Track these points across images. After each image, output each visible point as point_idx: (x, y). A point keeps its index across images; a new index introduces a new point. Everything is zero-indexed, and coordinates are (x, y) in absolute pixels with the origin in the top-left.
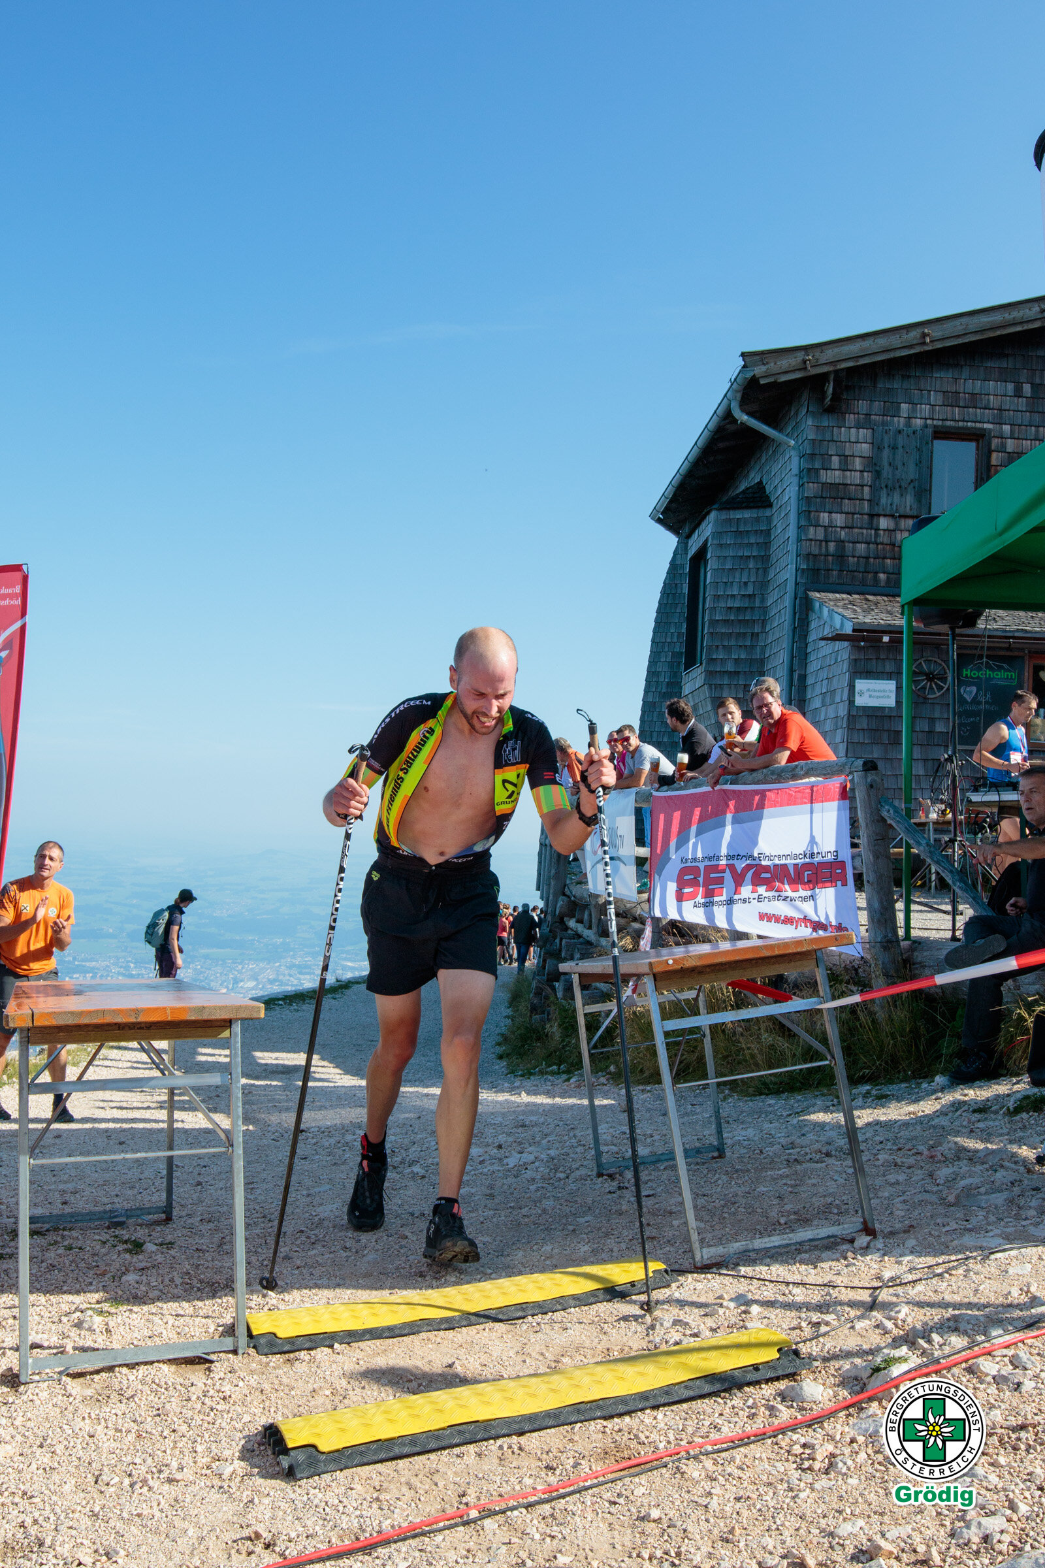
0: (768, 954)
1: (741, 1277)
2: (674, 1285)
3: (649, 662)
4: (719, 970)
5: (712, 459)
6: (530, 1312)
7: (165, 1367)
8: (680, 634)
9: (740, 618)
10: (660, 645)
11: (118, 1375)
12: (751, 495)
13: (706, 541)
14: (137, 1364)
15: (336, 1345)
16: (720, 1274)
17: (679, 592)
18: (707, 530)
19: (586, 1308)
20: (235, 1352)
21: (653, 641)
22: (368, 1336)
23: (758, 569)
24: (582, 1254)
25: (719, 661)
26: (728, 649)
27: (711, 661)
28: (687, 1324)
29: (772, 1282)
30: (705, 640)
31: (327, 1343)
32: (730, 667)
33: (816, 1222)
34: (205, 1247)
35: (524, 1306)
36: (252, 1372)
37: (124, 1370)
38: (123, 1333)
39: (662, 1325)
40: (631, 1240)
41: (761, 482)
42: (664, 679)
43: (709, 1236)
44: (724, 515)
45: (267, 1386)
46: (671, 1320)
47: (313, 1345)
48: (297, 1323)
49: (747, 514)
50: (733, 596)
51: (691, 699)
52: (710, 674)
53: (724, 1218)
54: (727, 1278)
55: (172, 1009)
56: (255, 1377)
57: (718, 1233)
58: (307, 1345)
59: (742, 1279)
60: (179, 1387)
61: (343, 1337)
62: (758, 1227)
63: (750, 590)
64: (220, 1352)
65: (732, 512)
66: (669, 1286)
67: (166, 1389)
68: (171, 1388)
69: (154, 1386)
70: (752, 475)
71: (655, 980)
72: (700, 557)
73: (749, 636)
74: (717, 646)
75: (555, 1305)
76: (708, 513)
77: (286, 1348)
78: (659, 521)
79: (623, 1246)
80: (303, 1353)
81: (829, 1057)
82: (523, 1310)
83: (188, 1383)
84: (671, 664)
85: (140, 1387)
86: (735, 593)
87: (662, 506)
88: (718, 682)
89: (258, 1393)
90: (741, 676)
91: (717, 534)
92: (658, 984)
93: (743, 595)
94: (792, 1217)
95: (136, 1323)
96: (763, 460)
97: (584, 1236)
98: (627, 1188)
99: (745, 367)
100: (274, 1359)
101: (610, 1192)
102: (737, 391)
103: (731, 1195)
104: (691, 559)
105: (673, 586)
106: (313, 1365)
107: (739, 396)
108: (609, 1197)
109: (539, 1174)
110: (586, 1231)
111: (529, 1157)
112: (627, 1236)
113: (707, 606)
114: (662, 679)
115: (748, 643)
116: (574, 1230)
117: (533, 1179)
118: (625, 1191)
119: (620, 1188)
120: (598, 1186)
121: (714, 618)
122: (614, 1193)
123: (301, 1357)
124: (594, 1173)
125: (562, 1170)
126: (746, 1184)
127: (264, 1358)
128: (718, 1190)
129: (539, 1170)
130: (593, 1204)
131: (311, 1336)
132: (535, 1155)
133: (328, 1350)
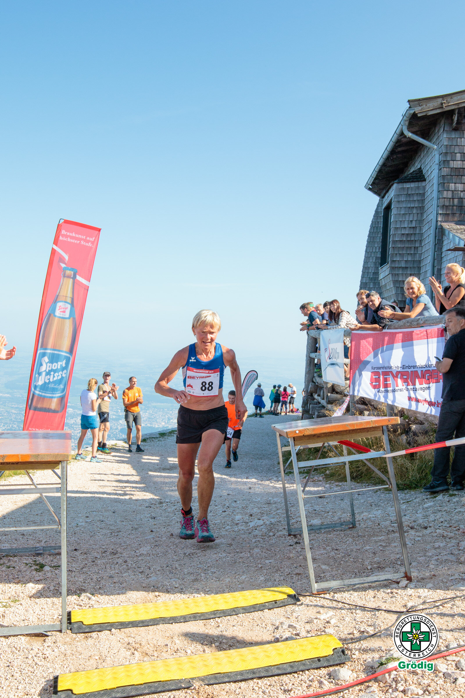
1: (334, 600)
3: (364, 262)
4: (328, 436)
5: (395, 157)
6: (218, 616)
7: (23, 638)
9: (409, 239)
10: (369, 253)
12: (415, 175)
13: (391, 199)
14: (9, 636)
15: (113, 630)
16: (324, 598)
17: (380, 226)
18: (392, 193)
19: (249, 614)
20: (60, 631)
21: (366, 251)
22: (130, 626)
23: (418, 214)
24: (260, 581)
25: (397, 262)
26: (402, 255)
27: (393, 261)
28: (295, 627)
29: (349, 604)
30: (390, 251)
31: (109, 628)
32: (403, 265)
34: (74, 569)
35: (216, 612)
36: (65, 643)
39: (282, 627)
41: (420, 168)
42: (371, 270)
44: (400, 186)
45: (68, 652)
46: (288, 625)
47: (101, 629)
48: (95, 616)
49: (412, 185)
50: (405, 228)
51: (383, 282)
52: (392, 268)
54: (327, 600)
56: (65, 646)
58: (98, 629)
61: (118, 626)
62: (356, 570)
63: (413, 225)
64: (53, 631)
65: (404, 184)
69: (14, 649)
70: (416, 164)
71: (294, 440)
72: (388, 208)
73: (413, 249)
74: (396, 254)
75: (232, 612)
76: (392, 185)
77: (87, 631)
78: (370, 189)
79: (282, 578)
80: (95, 633)
81: (389, 483)
82: (215, 614)
83: (30, 648)
84: (375, 263)
85: (6, 649)
86: (405, 226)
87: (370, 182)
88: (396, 273)
89: (63, 656)
90: (409, 269)
91: (397, 196)
92: (296, 442)
93: (410, 227)
94: (376, 565)
96: (422, 156)
97: (265, 571)
98: (300, 543)
99: (410, 107)
100: (79, 636)
101: (290, 545)
102: (406, 121)
103: (349, 551)
104: (384, 209)
105: (377, 223)
106: (97, 641)
107: (407, 123)
108: (288, 548)
109: (261, 532)
110: (267, 568)
111: (261, 522)
112: (287, 572)
113: (391, 233)
114: (370, 271)
115: (412, 252)
116: (261, 567)
117: (257, 536)
118: (298, 545)
119: (296, 543)
120: (286, 541)
121: (394, 240)
122: (292, 546)
123: (93, 636)
124: (287, 534)
125: (273, 530)
126: (360, 544)
127: (74, 635)
128: (345, 547)
129: (262, 530)
130: (278, 552)
131: (101, 625)
132: (265, 521)
133: (108, 632)
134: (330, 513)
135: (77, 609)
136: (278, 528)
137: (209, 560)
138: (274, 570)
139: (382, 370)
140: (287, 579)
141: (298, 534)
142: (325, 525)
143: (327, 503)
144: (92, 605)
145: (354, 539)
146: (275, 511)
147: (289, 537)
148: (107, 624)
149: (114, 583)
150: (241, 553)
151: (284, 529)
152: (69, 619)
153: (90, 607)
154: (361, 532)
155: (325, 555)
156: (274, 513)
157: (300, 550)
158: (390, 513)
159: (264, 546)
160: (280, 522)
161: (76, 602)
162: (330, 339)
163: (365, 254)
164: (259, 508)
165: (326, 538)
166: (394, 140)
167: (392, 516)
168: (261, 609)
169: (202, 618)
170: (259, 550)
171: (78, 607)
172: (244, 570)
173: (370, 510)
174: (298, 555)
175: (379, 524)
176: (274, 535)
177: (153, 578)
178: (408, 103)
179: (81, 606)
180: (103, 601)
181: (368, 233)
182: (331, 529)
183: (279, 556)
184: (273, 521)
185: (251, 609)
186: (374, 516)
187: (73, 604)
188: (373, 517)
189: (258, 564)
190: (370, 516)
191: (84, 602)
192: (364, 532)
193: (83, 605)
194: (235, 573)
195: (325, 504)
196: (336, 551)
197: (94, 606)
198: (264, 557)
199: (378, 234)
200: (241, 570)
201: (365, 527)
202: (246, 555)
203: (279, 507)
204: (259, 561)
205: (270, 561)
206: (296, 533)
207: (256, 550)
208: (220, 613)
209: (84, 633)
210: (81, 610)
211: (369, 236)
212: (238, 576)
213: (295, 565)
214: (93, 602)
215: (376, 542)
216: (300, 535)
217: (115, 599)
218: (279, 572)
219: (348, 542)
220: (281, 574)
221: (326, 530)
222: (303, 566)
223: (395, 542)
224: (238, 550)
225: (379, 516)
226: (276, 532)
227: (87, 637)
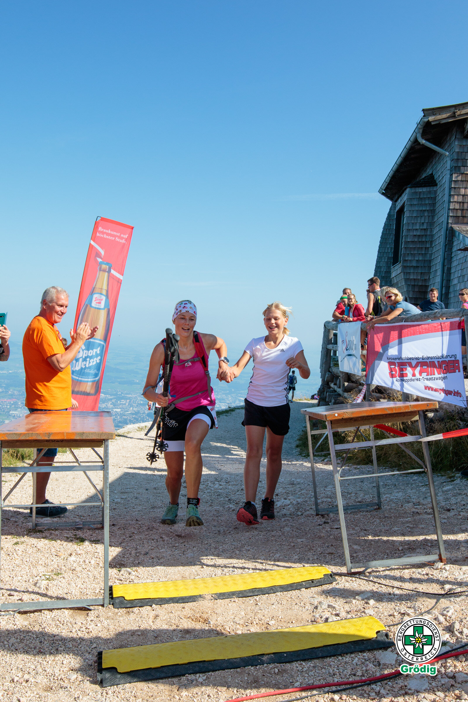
0: (389, 412)
1: (370, 581)
2: (334, 583)
3: (377, 262)
4: (365, 419)
5: (408, 163)
6: (256, 594)
7: (66, 612)
8: (391, 248)
9: (420, 240)
10: (382, 253)
11: (43, 614)
12: (427, 180)
13: (404, 203)
14: (54, 609)
15: (154, 606)
16: (360, 578)
17: (392, 228)
18: (405, 197)
19: (286, 593)
20: (103, 606)
21: (379, 252)
22: (171, 602)
23: (429, 216)
25: (409, 262)
26: (413, 255)
27: (405, 261)
28: (334, 608)
29: (386, 585)
30: (402, 251)
31: (149, 604)
32: (414, 264)
33: (418, 551)
34: (114, 544)
35: (254, 590)
36: (108, 618)
37: (46, 612)
38: (54, 590)
39: (321, 607)
40: (320, 554)
41: (432, 174)
42: (384, 270)
43: (360, 554)
44: (413, 190)
46: (327, 605)
47: (143, 605)
48: (136, 592)
49: (425, 189)
50: (417, 229)
51: (395, 280)
52: (404, 267)
53: (371, 544)
54: (362, 581)
55: (67, 433)
56: (108, 621)
57: (366, 553)
58: (139, 605)
59: (370, 583)
60: (69, 624)
61: (158, 602)
62: (387, 551)
63: (425, 227)
64: (96, 605)
65: (417, 189)
66: (332, 583)
67: (63, 624)
68: (65, 624)
69: (58, 622)
70: (429, 170)
71: (331, 423)
72: (401, 211)
73: (424, 249)
74: (408, 254)
75: (270, 590)
76: (405, 189)
77: (128, 606)
78: (383, 194)
79: (315, 558)
80: (137, 608)
81: (424, 467)
82: (253, 592)
83: (73, 622)
84: (387, 263)
85: (51, 622)
86: (418, 228)
87: (384, 186)
88: (408, 271)
90: (420, 268)
91: (410, 199)
92: (333, 425)
93: (422, 229)
94: (406, 547)
95: (62, 585)
96: (434, 163)
97: (298, 550)
98: (328, 523)
99: (424, 116)
100: (121, 611)
101: (319, 525)
102: (420, 129)
103: (378, 531)
104: (397, 212)
105: (389, 225)
106: (139, 616)
107: (421, 131)
108: (318, 527)
109: (289, 512)
110: (300, 547)
111: (289, 502)
112: (319, 551)
113: (404, 234)
114: (382, 270)
115: (423, 252)
116: (294, 546)
117: (285, 515)
118: (326, 525)
119: (325, 523)
120: (315, 521)
121: (406, 240)
122: (321, 525)
123: (134, 611)
124: (315, 513)
125: (300, 510)
126: (388, 525)
127: (116, 610)
128: (373, 528)
129: (290, 509)
130: (308, 531)
131: (142, 600)
132: (291, 501)
133: (149, 608)
134: (353, 495)
135: (117, 583)
136: (305, 507)
137: (243, 538)
138: (307, 549)
139: (397, 361)
140: (321, 558)
141: (325, 514)
142: (352, 506)
143: (348, 484)
144: (132, 579)
145: (381, 519)
146: (299, 491)
147: (317, 517)
148: (148, 600)
149: (153, 558)
150: (273, 531)
151: (311, 508)
152: (111, 594)
153: (130, 582)
154: (387, 514)
155: (355, 535)
156: (299, 493)
157: (329, 529)
158: (411, 495)
159: (294, 525)
160: (306, 502)
161: (117, 577)
162: (347, 332)
163: (378, 254)
164: (284, 488)
165: (353, 518)
166: (408, 147)
167: (414, 499)
168: (298, 588)
169: (241, 595)
170: (289, 529)
171: (119, 581)
172: (278, 548)
173: (390, 492)
174: (328, 535)
175: (402, 506)
176: (302, 515)
177: (189, 554)
178: (422, 112)
179: (122, 580)
180: (142, 576)
181: (381, 234)
182: (357, 510)
183: (309, 536)
184: (299, 501)
185: (288, 588)
186: (396, 497)
187: (114, 579)
188: (396, 499)
189: (291, 542)
190: (392, 497)
191: (124, 577)
192: (390, 513)
193: (124, 580)
194: (269, 551)
195: (347, 485)
196: (365, 532)
197: (134, 581)
198: (295, 536)
199: (390, 236)
200: (274, 549)
201: (389, 509)
202: (278, 534)
203: (303, 487)
204: (291, 540)
205: (302, 540)
206: (323, 513)
207: (287, 529)
208: (258, 591)
209: (126, 608)
210: (122, 585)
211: (381, 238)
212: (272, 554)
213: (327, 544)
214: (133, 577)
215: (403, 523)
216: (328, 515)
217: (154, 575)
218: (312, 551)
219: (375, 523)
220: (313, 553)
221: (352, 511)
222: (335, 545)
223: (421, 523)
224: (269, 529)
225: (401, 498)
226: (304, 511)
227: (128, 612)
